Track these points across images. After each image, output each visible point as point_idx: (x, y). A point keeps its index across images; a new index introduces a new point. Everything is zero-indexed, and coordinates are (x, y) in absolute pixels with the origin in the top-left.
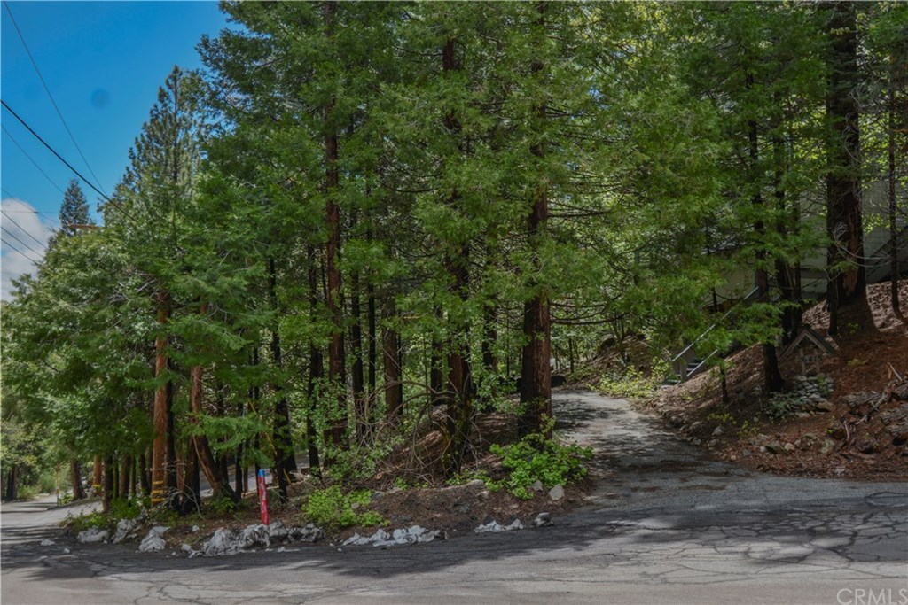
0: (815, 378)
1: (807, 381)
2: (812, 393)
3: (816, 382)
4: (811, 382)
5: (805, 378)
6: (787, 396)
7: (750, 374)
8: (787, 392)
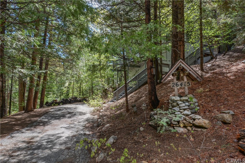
0: (186, 98)
1: (180, 100)
2: (184, 110)
3: (187, 101)
4: (183, 101)
5: (178, 98)
6: (167, 112)
7: (141, 97)
8: (167, 109)
